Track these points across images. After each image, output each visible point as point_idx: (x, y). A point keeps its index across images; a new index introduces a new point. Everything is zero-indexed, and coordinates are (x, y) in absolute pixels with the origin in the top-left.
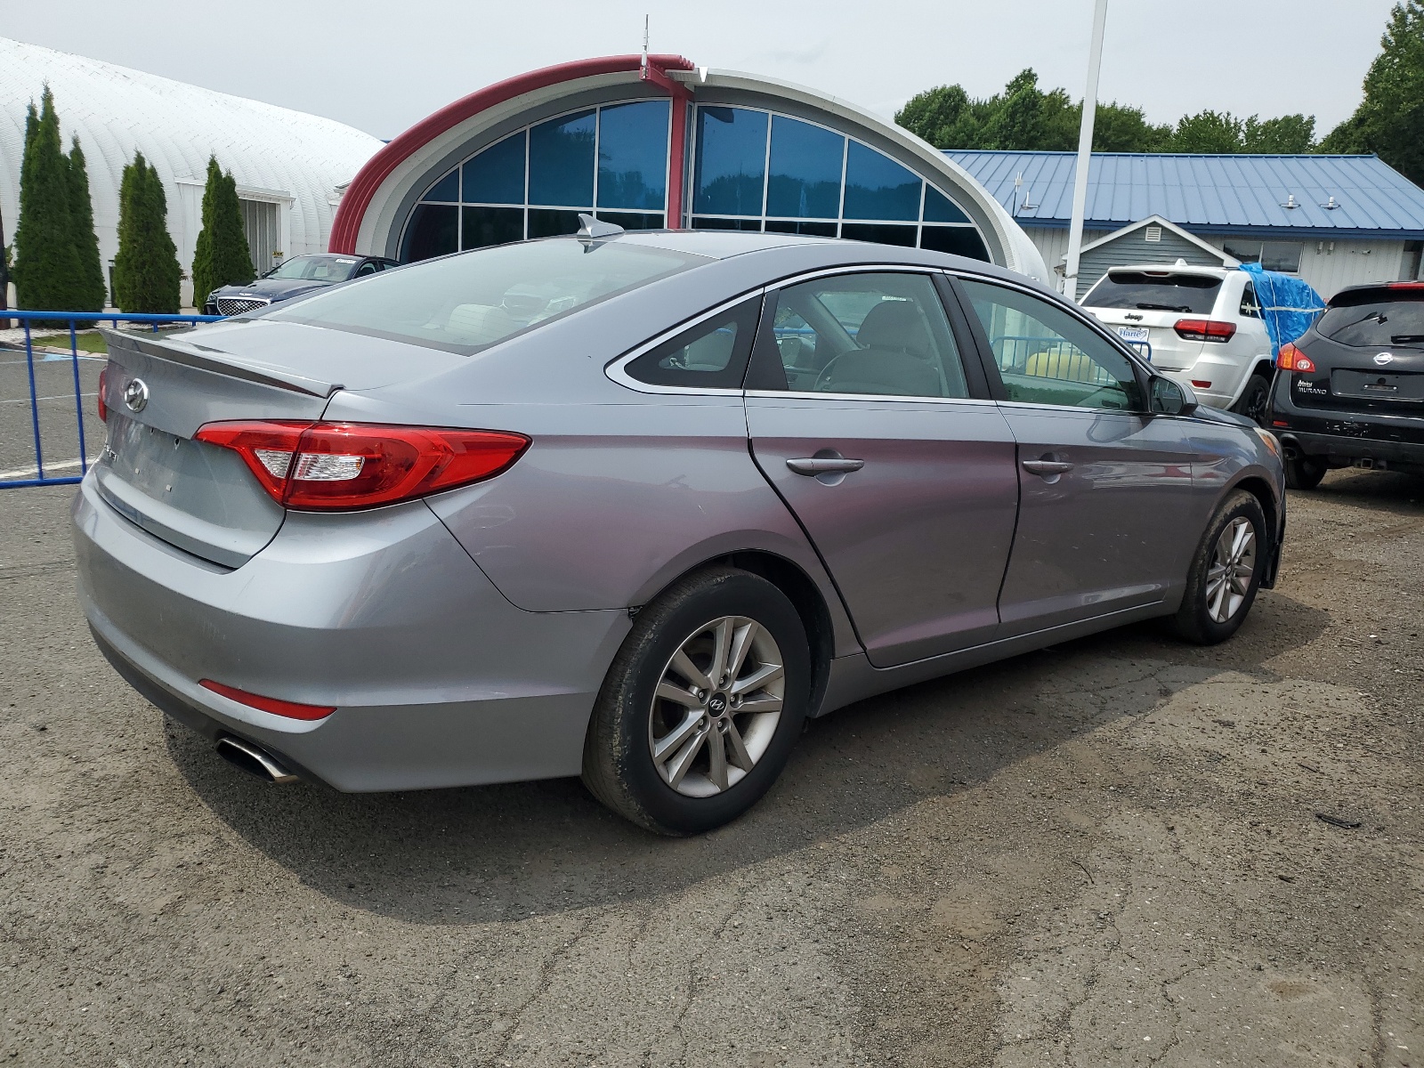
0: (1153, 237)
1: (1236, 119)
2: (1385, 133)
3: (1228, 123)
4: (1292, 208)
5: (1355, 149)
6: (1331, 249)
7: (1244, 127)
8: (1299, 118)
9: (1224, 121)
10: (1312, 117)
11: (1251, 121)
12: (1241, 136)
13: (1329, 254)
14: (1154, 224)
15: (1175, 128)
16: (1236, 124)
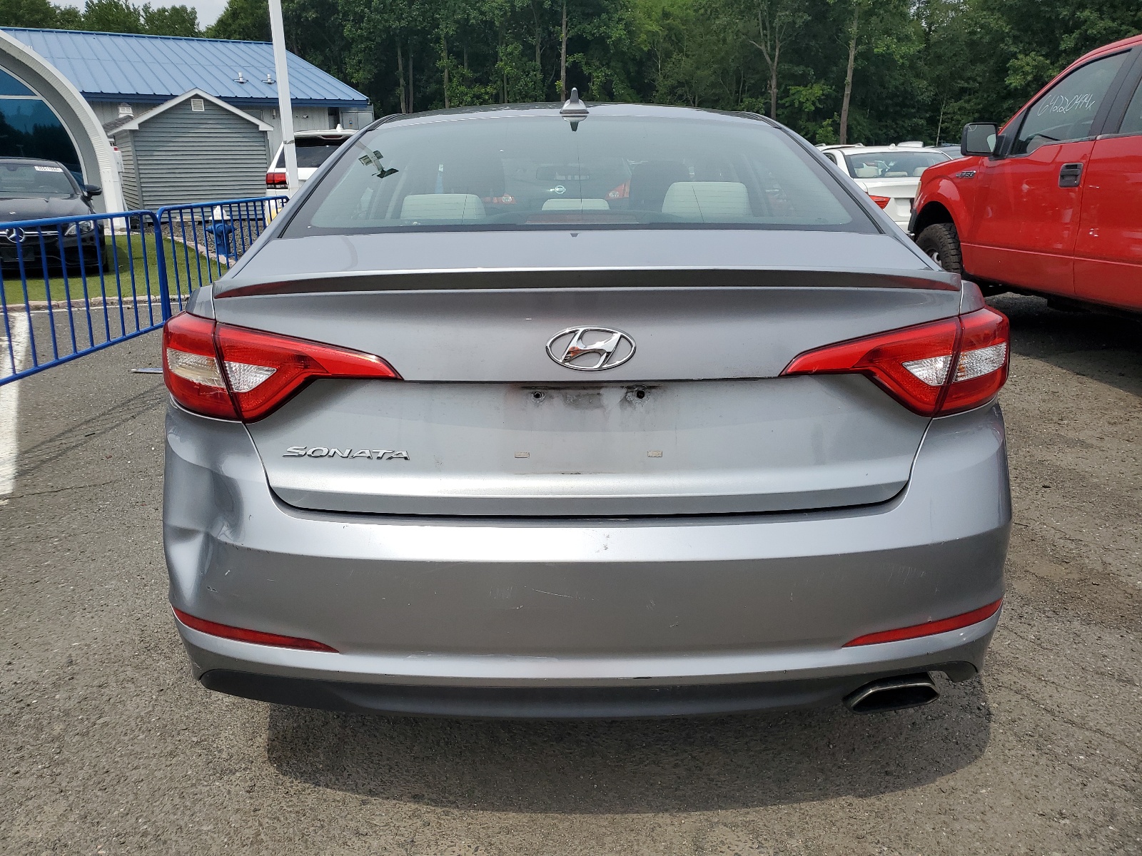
0: (198, 107)
1: (133, 5)
2: (254, 26)
3: (128, 8)
4: (243, 83)
5: (238, 37)
6: (275, 114)
7: (142, 13)
8: (184, 9)
9: (124, 6)
10: (193, 9)
11: (146, 8)
12: (142, 21)
13: (274, 118)
14: (197, 96)
15: (82, 10)
16: (134, 9)
